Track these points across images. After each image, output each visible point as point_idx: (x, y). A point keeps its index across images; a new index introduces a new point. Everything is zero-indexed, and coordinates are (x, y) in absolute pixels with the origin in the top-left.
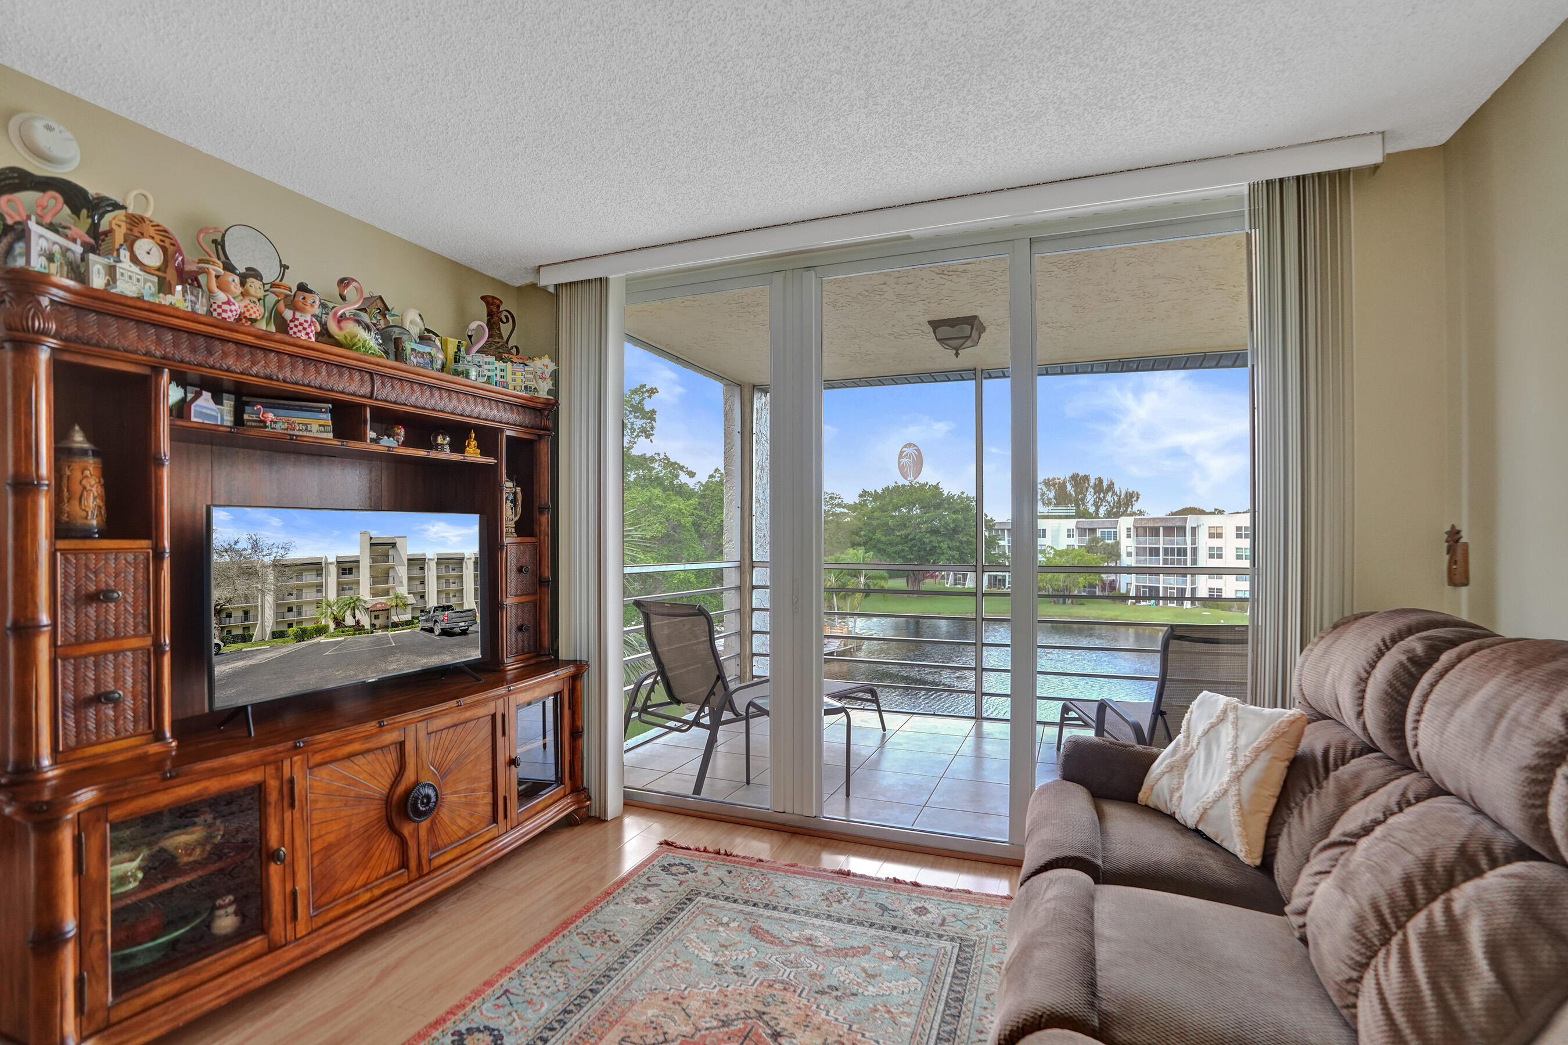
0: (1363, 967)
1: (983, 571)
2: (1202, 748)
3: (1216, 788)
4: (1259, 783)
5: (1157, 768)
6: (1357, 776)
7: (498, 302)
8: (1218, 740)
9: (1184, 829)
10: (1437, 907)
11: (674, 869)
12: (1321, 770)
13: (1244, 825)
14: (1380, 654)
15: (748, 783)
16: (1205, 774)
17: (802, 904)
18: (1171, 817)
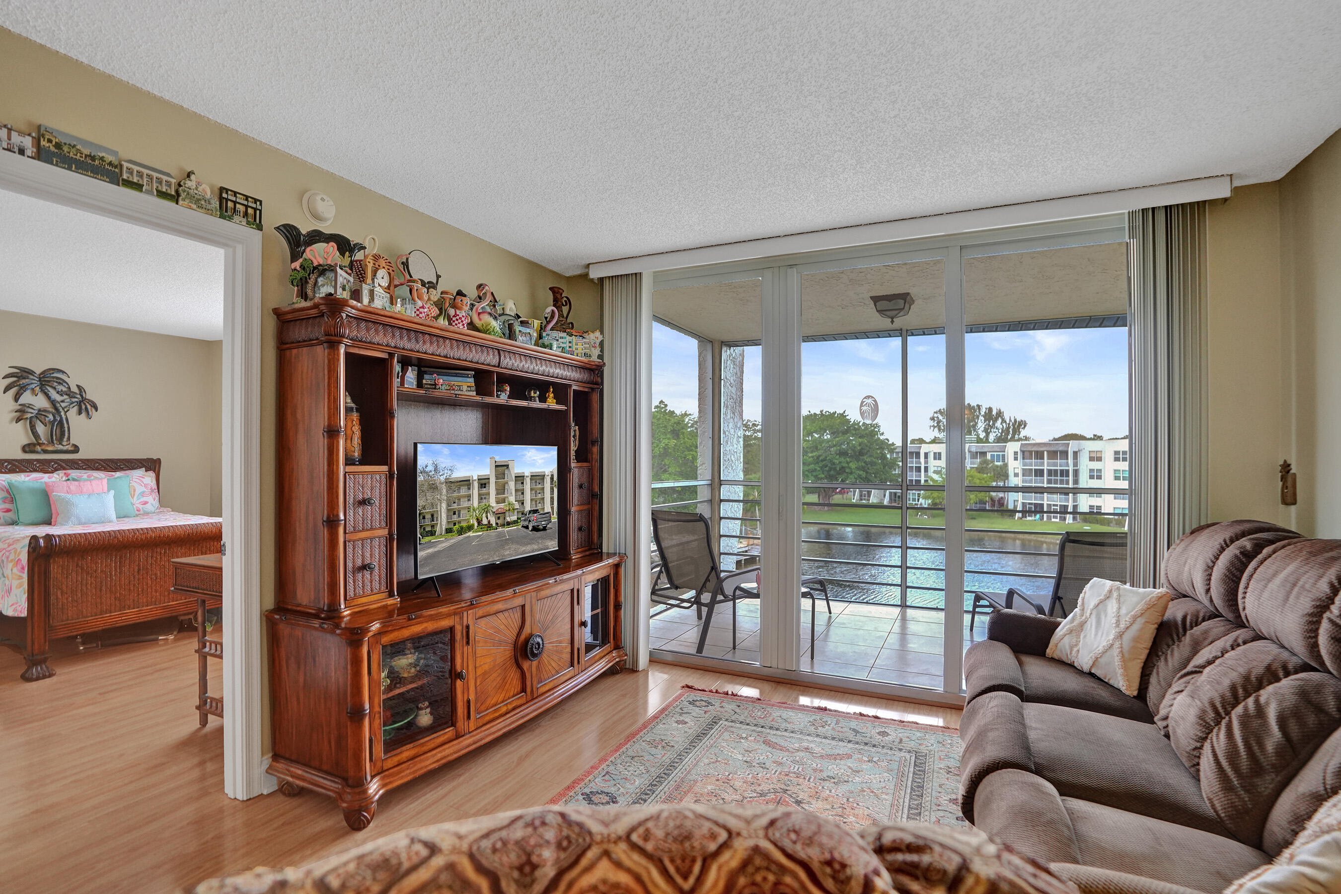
0: (1204, 739)
1: (907, 490)
2: (1093, 617)
3: (1105, 644)
4: (1136, 640)
5: (1059, 631)
6: (1206, 632)
7: (561, 291)
8: (1105, 611)
9: (1080, 672)
10: (1250, 701)
11: (698, 703)
12: (1181, 630)
13: (1125, 667)
14: (1222, 550)
15: (734, 648)
16: (1096, 635)
17: (796, 728)
18: (1071, 666)
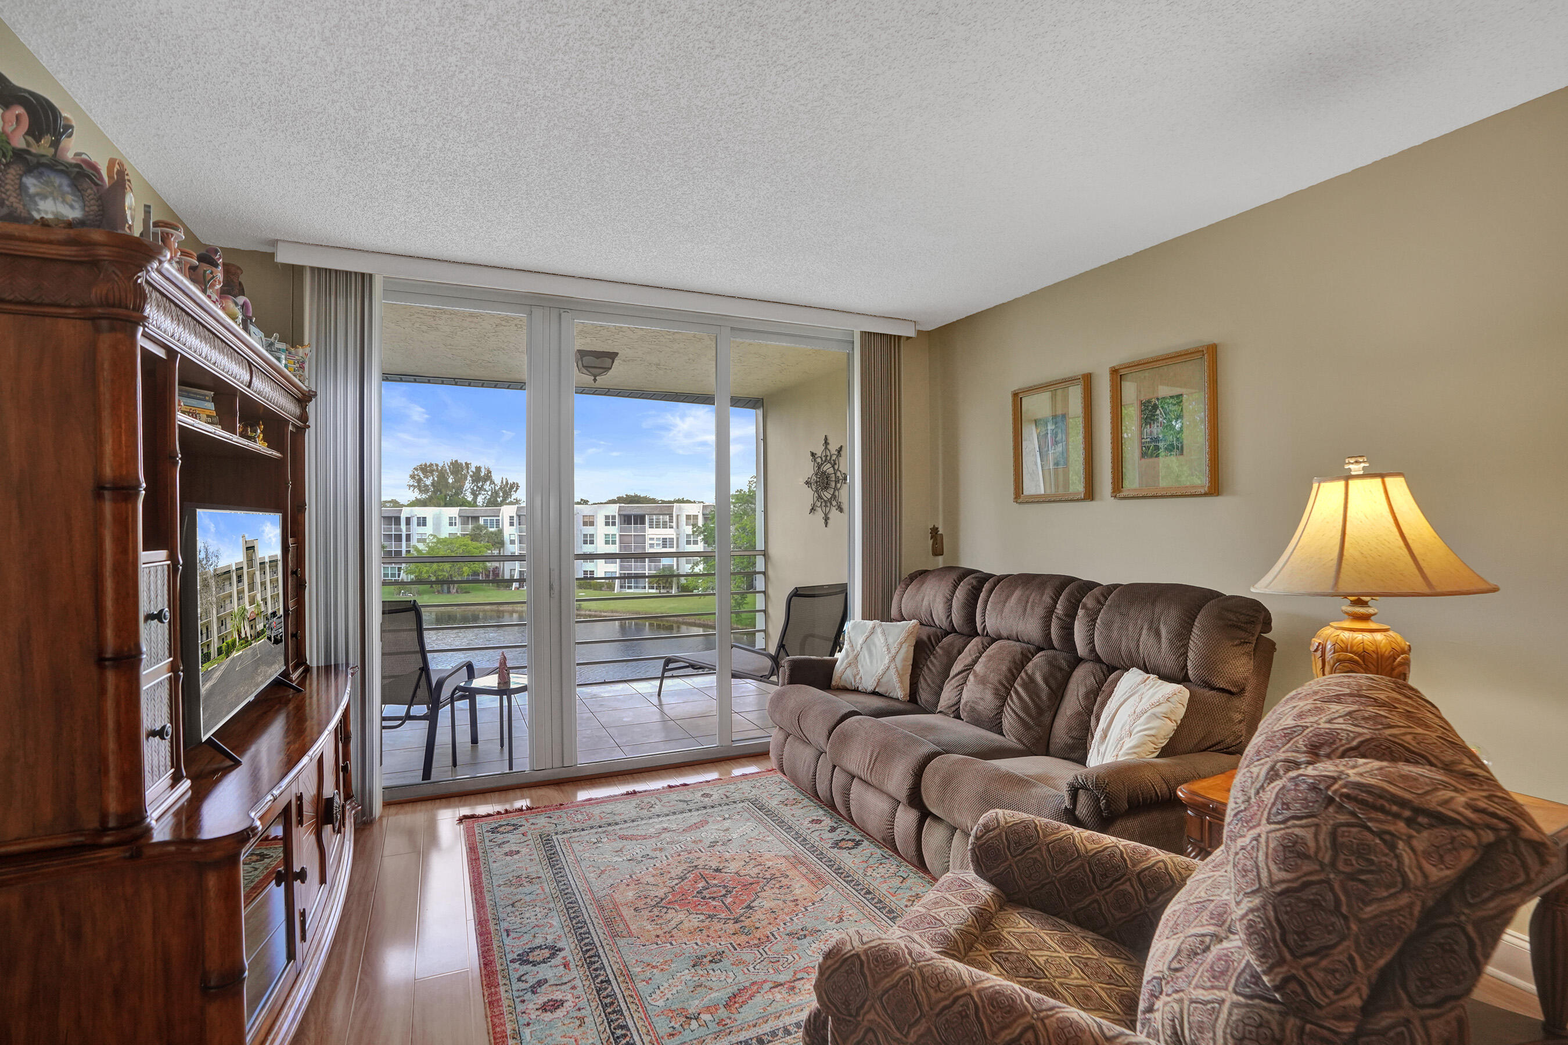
0: (1003, 705)
2: (864, 649)
3: (882, 667)
4: (905, 660)
5: (839, 667)
6: (951, 644)
8: (874, 644)
9: (865, 693)
10: (1023, 674)
11: (501, 829)
12: (931, 647)
13: (901, 682)
14: (955, 587)
16: (871, 662)
17: (626, 818)
18: (856, 691)
